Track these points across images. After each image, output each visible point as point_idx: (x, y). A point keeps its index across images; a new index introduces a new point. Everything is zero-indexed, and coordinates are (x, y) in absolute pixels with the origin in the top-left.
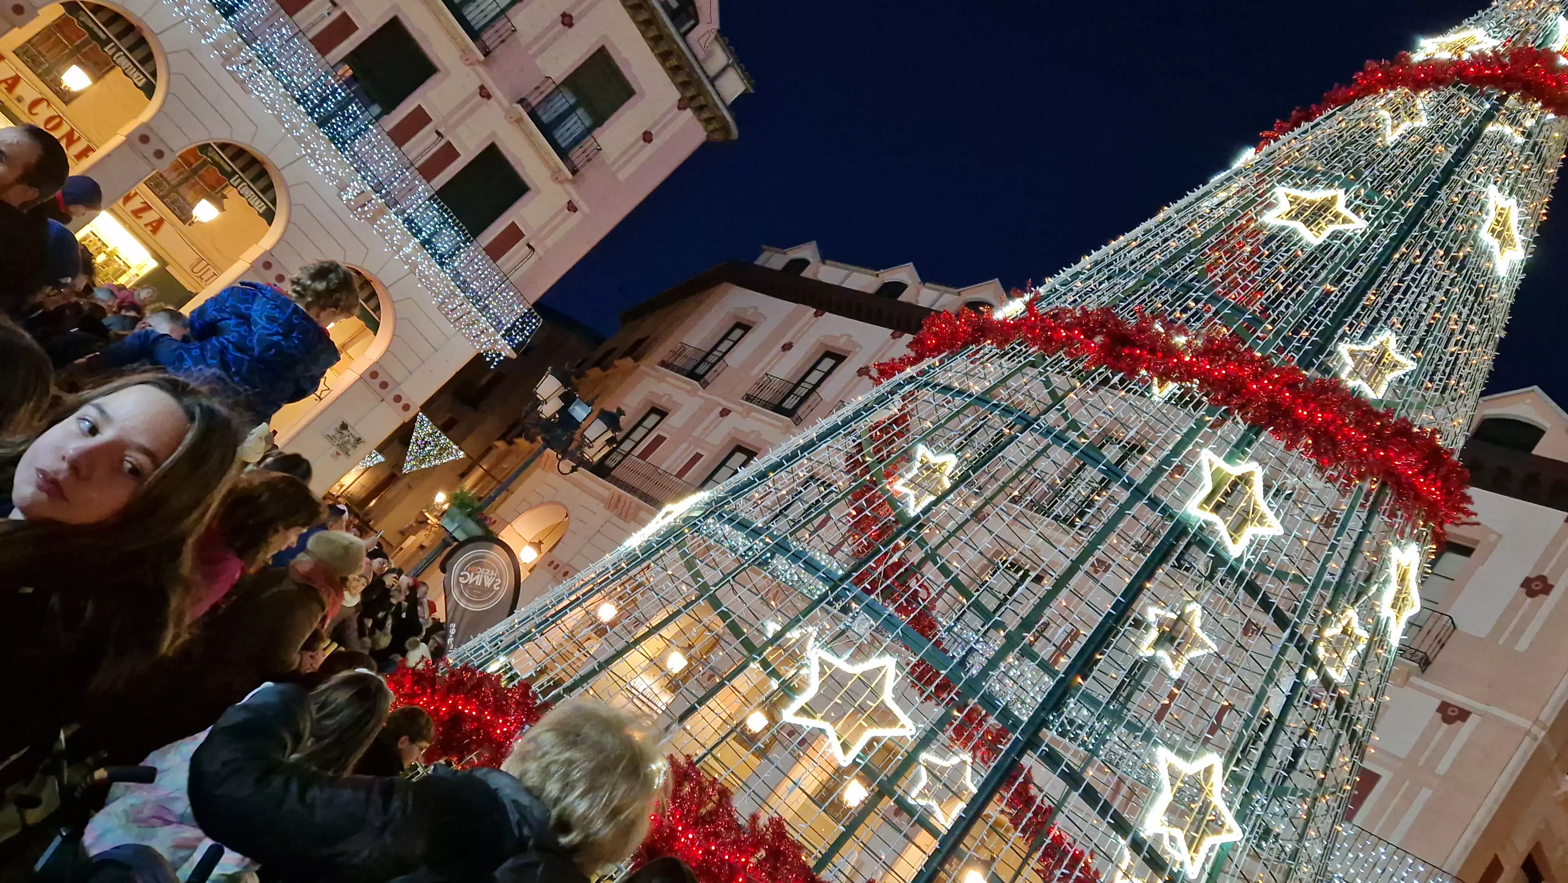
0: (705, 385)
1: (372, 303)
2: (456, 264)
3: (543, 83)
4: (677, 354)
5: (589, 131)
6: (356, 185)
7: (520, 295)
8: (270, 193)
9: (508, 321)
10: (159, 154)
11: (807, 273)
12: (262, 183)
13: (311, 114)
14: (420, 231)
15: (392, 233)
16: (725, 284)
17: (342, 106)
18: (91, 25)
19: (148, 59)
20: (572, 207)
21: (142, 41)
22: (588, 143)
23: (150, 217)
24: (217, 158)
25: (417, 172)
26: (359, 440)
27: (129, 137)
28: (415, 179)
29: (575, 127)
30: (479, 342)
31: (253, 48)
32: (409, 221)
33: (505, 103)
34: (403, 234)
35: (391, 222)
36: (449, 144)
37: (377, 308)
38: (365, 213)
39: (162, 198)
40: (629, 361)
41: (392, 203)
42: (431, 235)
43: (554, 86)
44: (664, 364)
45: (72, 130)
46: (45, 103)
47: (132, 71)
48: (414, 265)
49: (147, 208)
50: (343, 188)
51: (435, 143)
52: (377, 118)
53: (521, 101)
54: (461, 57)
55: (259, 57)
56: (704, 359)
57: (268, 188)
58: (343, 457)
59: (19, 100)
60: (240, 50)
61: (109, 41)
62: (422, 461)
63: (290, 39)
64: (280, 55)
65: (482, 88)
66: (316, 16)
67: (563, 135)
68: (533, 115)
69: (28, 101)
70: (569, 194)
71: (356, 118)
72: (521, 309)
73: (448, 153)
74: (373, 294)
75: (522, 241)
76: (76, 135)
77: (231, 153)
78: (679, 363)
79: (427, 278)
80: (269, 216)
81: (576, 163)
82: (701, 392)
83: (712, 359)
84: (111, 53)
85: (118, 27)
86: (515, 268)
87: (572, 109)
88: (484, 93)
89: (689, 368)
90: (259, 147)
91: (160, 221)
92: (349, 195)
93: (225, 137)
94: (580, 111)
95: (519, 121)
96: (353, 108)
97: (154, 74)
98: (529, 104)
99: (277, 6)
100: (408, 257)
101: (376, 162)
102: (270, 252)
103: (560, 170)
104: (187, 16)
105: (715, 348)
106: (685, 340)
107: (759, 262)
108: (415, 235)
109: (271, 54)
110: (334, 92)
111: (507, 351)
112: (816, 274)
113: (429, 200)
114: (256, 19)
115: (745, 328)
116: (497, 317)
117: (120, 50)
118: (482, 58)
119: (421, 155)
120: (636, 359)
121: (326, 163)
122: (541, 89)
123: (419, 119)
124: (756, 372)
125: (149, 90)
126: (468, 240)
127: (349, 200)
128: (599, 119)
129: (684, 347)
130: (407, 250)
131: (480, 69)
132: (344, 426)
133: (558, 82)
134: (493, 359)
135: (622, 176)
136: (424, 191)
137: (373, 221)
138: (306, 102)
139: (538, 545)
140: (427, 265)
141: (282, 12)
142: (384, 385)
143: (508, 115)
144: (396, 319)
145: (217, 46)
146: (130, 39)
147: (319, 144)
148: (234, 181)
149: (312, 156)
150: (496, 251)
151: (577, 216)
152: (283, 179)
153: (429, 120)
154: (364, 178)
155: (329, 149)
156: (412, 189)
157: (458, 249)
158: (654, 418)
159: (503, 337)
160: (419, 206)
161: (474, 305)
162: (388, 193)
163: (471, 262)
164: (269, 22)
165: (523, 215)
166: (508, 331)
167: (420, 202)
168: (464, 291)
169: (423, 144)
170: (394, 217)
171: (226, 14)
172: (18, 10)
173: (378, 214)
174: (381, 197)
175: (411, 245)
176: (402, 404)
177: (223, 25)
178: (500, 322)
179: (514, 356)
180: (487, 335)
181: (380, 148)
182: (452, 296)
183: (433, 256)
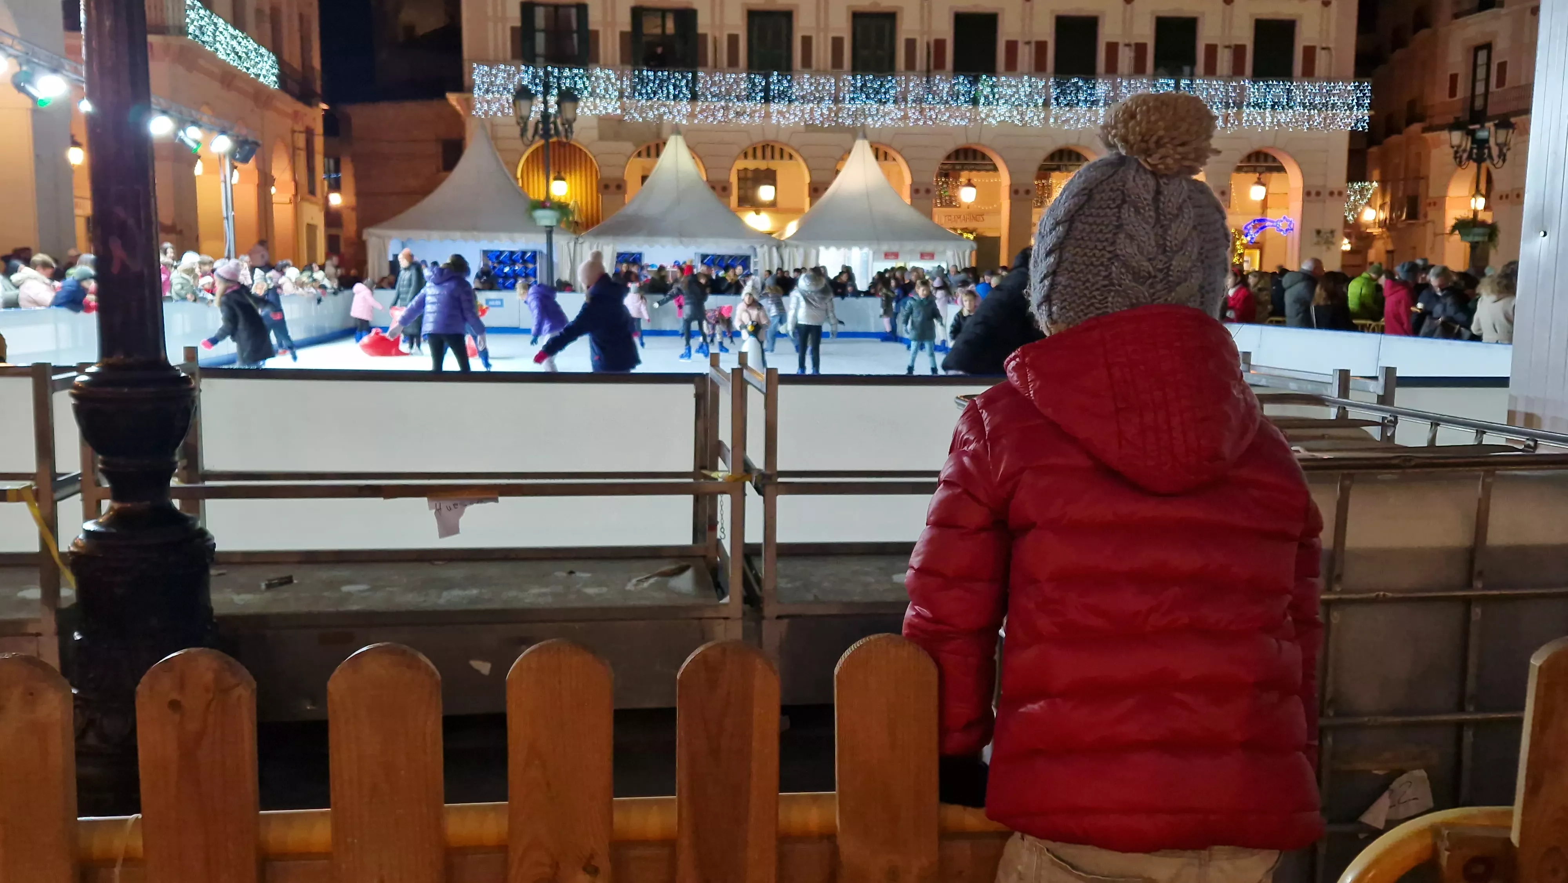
1: (1270, 159)
2: (1298, 100)
7: (1344, 79)
9: (1351, 100)
14: (1265, 103)
15: (1255, 119)
19: (1078, 157)
20: (1326, 4)
25: (1236, 78)
26: (1332, 231)
28: (1239, 83)
30: (1345, 125)
32: (1257, 105)
34: (1259, 114)
35: (1248, 115)
36: (1235, 46)
37: (1274, 159)
38: (1233, 124)
41: (1239, 105)
42: (1273, 100)
48: (1279, 122)
51: (1229, 54)
52: (1195, 74)
58: (1332, 247)
63: (1129, 84)
65: (1224, 1)
66: (1126, 62)
71: (1187, 85)
72: (1352, 86)
73: (1240, 51)
74: (1267, 157)
75: (1318, 50)
79: (1291, 122)
86: (1328, 69)
88: (1227, 2)
99: (1110, 76)
100: (1272, 122)
101: (1215, 95)
108: (1265, 108)
111: (1365, 114)
113: (1254, 84)
114: (1108, 90)
116: (1344, 103)
119: (1229, 68)
123: (1211, 50)
126: (1291, 81)
130: (1269, 120)
132: (1318, 232)
134: (1363, 127)
136: (1249, 83)
137: (1240, 123)
139: (1477, 192)
140: (1285, 116)
141: (1114, 75)
142: (1318, 194)
144: (1291, 156)
150: (1310, 71)
153: (1216, 45)
156: (1243, 88)
157: (1292, 91)
158: (1483, 55)
159: (1358, 110)
160: (1254, 93)
161: (1326, 110)
162: (1234, 103)
163: (1305, 91)
164: (1115, 87)
165: (1304, 36)
166: (1358, 105)
167: (1252, 90)
168: (1315, 108)
169: (1224, 60)
170: (1248, 111)
171: (1097, 105)
172: (1028, 192)
173: (1238, 115)
174: (1233, 108)
175: (1268, 115)
176: (1336, 193)
177: (1100, 112)
178: (1348, 105)
179: (1372, 113)
180: (1348, 117)
181: (1210, 86)
182: (1310, 117)
183: (1283, 108)
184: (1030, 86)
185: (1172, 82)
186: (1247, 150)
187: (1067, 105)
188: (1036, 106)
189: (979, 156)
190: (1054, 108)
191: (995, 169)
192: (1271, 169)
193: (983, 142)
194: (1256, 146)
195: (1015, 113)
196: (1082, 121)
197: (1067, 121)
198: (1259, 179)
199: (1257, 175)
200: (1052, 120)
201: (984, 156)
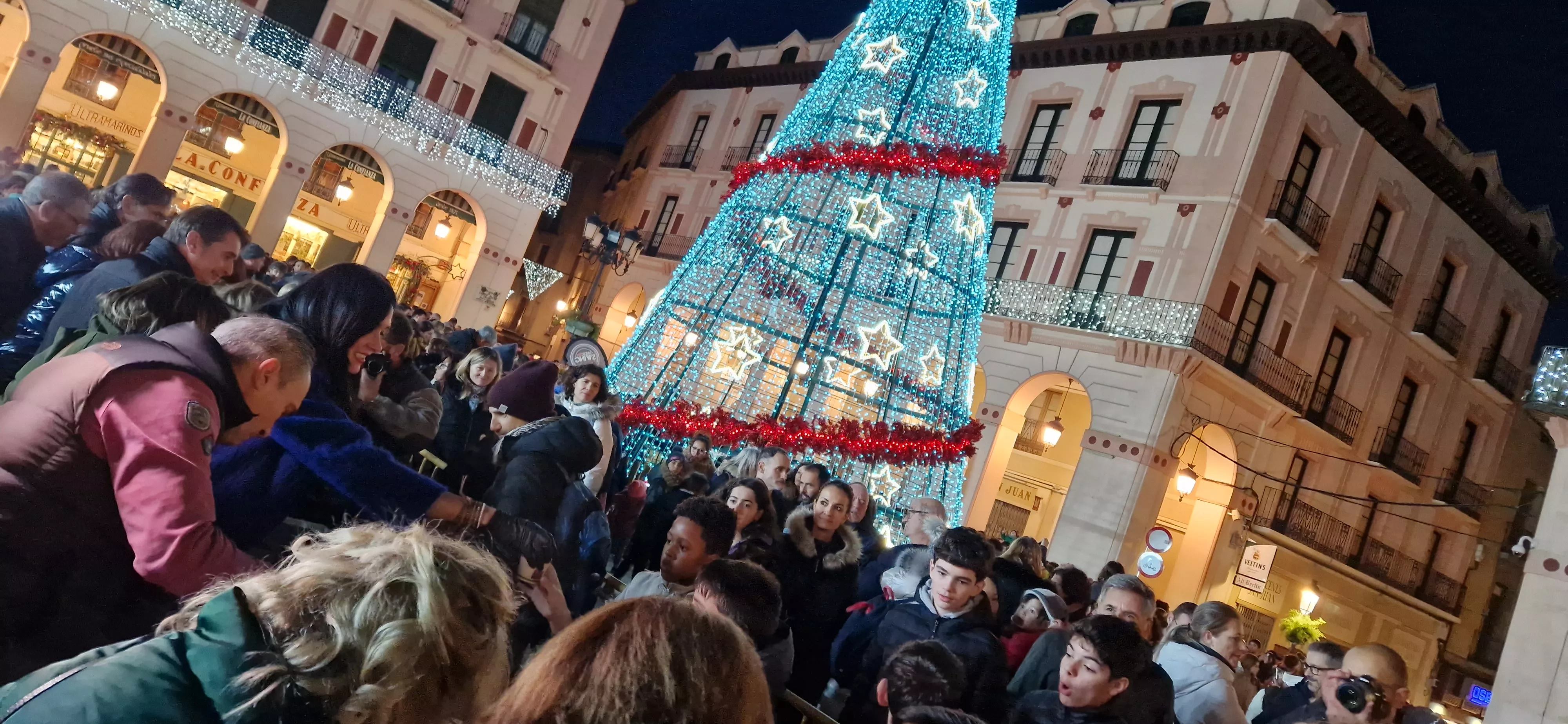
0: (694, 169)
1: (465, 206)
2: (504, 162)
3: (505, 19)
4: (668, 155)
5: (546, 38)
6: (423, 140)
7: (551, 164)
8: (374, 165)
9: (551, 185)
10: (301, 171)
11: (731, 65)
12: (367, 160)
13: (376, 106)
14: (473, 150)
15: (458, 160)
16: (681, 92)
17: (391, 93)
18: (224, 107)
19: (266, 113)
20: (558, 92)
21: (257, 104)
22: (549, 45)
23: (309, 206)
24: (334, 157)
25: (454, 114)
26: (496, 294)
27: (280, 168)
28: (455, 120)
29: (538, 37)
30: (539, 204)
31: (323, 81)
32: (463, 147)
33: (487, 42)
34: (464, 157)
35: (454, 153)
36: (464, 86)
37: (469, 207)
38: (436, 154)
39: (310, 192)
40: (640, 170)
41: (448, 140)
42: (481, 151)
43: (512, 18)
44: (663, 165)
45: (240, 174)
46: (217, 164)
47: (261, 125)
48: (480, 173)
49: (305, 202)
50: (415, 143)
51: (457, 90)
52: (414, 90)
53: (497, 37)
54: (447, 25)
55: (330, 84)
56: (687, 151)
57: (372, 162)
58: (491, 308)
59: (202, 168)
60: (316, 84)
61: (239, 112)
62: (539, 289)
63: (342, 64)
64: (341, 78)
65: (468, 39)
66: (349, 43)
67: (532, 46)
68: (508, 42)
69: (207, 166)
70: (554, 85)
71: (403, 96)
72: (556, 173)
73: (467, 92)
74: (463, 201)
75: (538, 128)
76: (244, 176)
77: (340, 149)
78: (672, 160)
79: (491, 178)
80: (380, 179)
81: (549, 61)
82: (693, 175)
83: (692, 148)
84: (243, 119)
85: (240, 103)
86: (541, 148)
87: (530, 27)
88: (472, 42)
89: (680, 161)
90: (356, 139)
91: (317, 207)
92: (422, 147)
93: (333, 143)
94: (536, 26)
95: (501, 50)
96: (398, 91)
97: (274, 121)
98: (502, 36)
99: (325, 47)
100: (473, 170)
101: (428, 118)
102: (392, 202)
103: (540, 71)
104: (278, 79)
105: (691, 140)
106: (670, 143)
107: (697, 68)
108: (471, 154)
109: (335, 80)
110: (383, 86)
111: (558, 202)
112: (737, 62)
113: (469, 127)
114: (318, 60)
115: (705, 118)
116: (544, 184)
117: (247, 116)
118: (459, 20)
119: (452, 102)
120: (644, 167)
121: (399, 134)
122: (506, 23)
123: (440, 78)
124: (723, 147)
125: (276, 132)
126: (504, 143)
127: (423, 150)
128: (550, 25)
129: (671, 148)
130: (471, 166)
131: (462, 27)
132: (484, 289)
133: (514, 12)
134: (552, 212)
135: (581, 56)
136: (464, 124)
137: (443, 156)
138: (369, 100)
139: (632, 313)
140: (487, 171)
141: (330, 49)
142: (495, 255)
143: (493, 50)
144: (484, 211)
145: (303, 88)
146: (250, 106)
147: (389, 123)
148: (351, 166)
149: (389, 132)
150: (524, 142)
151: (564, 97)
152: (377, 153)
153: (447, 76)
154: (425, 132)
155: (396, 123)
156: (457, 126)
157: (501, 151)
158: (671, 203)
159: (553, 195)
160: (465, 135)
161: (526, 182)
162: (443, 135)
163: (512, 156)
164: (325, 60)
165: (530, 110)
166: (554, 190)
167: (465, 132)
168: (516, 176)
169: (449, 94)
170: (454, 149)
171: (298, 67)
172: (183, 119)
173: (444, 150)
174: (441, 139)
175: (472, 161)
176: (511, 261)
177: (300, 75)
178: (547, 186)
179: (565, 204)
180: (543, 198)
181: (426, 108)
182: (511, 182)
183: (488, 162)
184: (226, 10)
185: (388, 85)
186: (443, 187)
187: (264, 50)
188: (226, 33)
189: (141, 57)
190: (246, 47)
191: (158, 81)
192: (461, 215)
193: (149, 43)
194: (453, 186)
195: (196, 28)
196: (275, 74)
197: (258, 66)
198: (448, 218)
199: (447, 215)
200: (238, 56)
201: (147, 60)
